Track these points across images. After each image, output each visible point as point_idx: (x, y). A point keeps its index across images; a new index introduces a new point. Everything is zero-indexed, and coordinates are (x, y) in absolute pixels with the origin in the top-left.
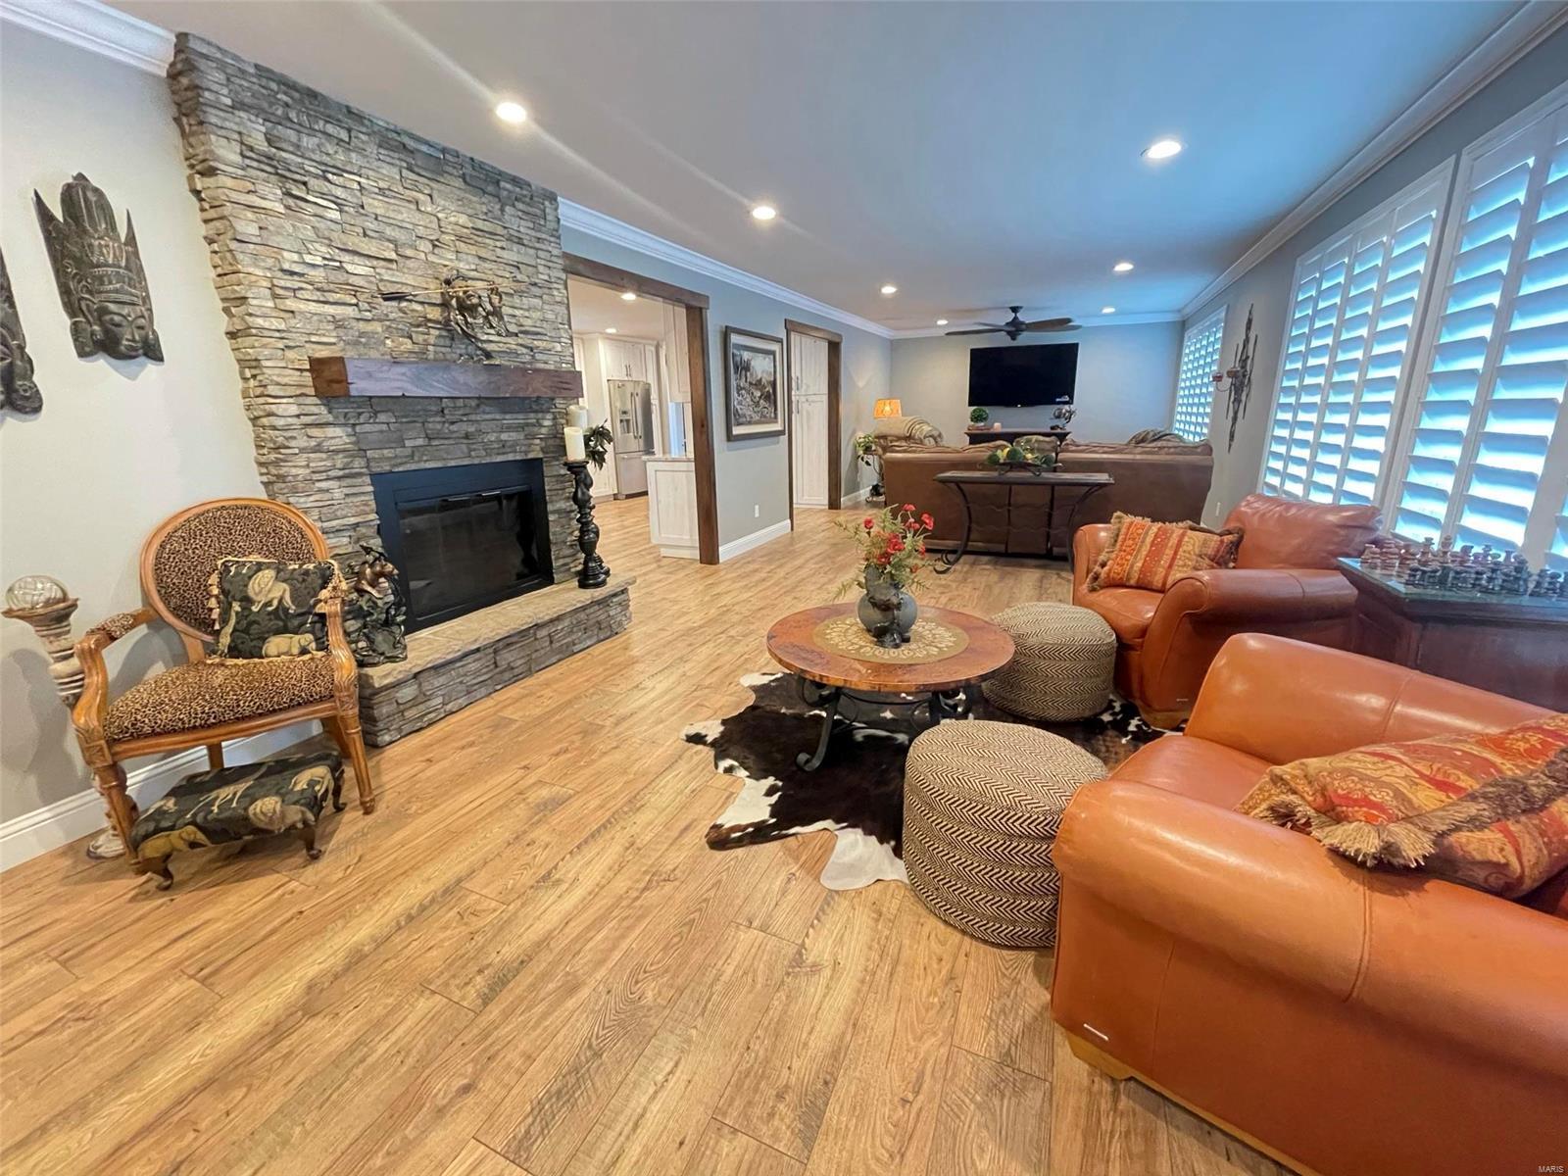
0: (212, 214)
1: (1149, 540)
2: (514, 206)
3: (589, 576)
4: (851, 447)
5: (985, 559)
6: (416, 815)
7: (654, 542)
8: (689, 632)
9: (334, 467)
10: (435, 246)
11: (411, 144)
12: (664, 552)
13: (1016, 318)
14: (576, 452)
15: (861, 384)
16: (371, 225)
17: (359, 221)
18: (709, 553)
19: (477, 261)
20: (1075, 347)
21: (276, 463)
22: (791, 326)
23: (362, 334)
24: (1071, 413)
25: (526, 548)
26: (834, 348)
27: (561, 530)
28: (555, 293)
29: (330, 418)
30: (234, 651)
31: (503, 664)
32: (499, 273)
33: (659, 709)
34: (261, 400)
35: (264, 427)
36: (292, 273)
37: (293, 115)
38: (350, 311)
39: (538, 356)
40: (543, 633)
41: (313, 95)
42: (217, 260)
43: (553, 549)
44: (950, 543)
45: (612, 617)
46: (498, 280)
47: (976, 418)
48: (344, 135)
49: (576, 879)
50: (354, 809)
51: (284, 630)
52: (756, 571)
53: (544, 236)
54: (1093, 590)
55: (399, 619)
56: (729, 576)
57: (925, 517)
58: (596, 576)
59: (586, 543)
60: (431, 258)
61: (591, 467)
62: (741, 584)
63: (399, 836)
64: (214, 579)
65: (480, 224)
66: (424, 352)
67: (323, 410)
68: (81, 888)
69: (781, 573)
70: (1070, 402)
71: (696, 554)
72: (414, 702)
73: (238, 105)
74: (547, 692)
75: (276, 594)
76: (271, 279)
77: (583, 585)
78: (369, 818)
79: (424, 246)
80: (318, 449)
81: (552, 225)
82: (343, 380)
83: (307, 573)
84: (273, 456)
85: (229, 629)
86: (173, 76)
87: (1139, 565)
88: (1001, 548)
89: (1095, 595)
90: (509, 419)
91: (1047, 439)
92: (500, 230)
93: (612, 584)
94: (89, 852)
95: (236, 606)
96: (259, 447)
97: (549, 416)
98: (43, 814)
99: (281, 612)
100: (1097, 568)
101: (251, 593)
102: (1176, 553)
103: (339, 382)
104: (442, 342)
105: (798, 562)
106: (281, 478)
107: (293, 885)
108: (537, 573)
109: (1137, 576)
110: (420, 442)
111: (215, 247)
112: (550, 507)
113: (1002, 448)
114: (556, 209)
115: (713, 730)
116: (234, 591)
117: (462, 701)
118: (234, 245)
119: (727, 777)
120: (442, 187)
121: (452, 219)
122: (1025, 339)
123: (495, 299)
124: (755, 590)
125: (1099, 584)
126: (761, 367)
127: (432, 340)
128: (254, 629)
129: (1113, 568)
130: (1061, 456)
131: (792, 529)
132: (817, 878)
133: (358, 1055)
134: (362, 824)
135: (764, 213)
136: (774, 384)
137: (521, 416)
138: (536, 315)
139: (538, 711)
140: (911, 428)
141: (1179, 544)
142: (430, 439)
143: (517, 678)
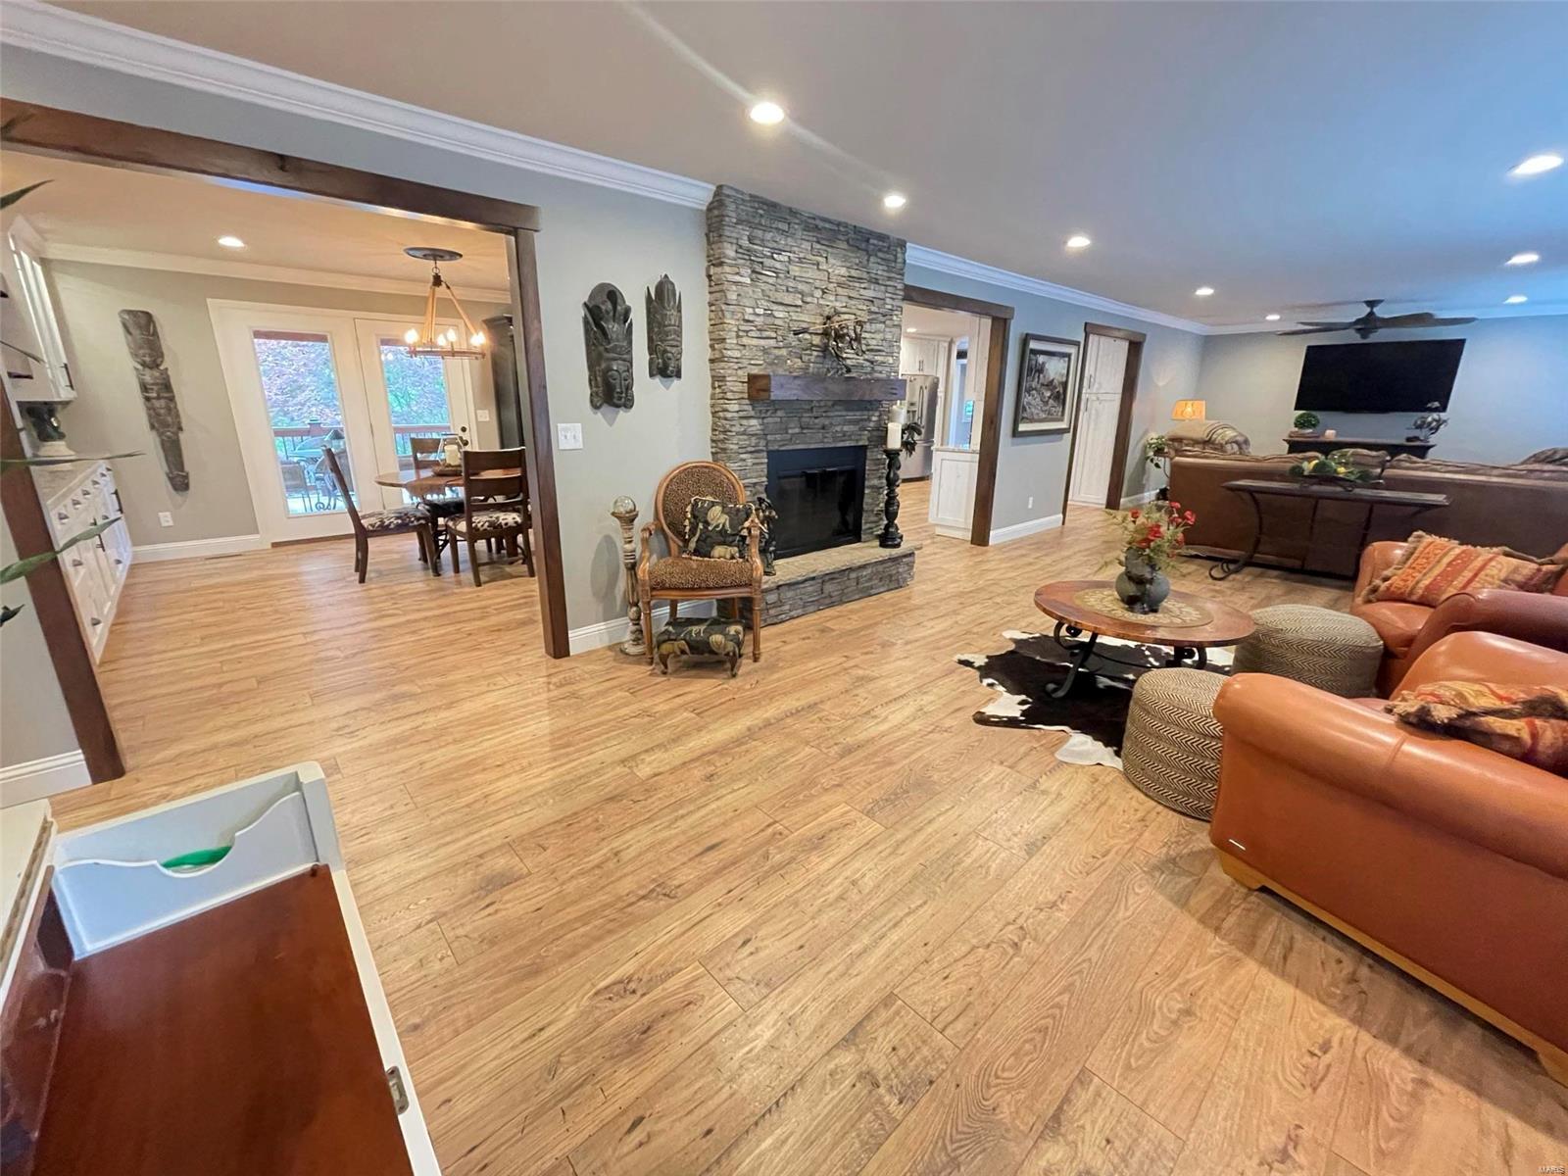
0: (716, 288)
1: (1446, 560)
2: (876, 256)
3: (888, 539)
4: (1140, 446)
5: (1275, 573)
6: (782, 668)
7: (931, 520)
8: (961, 594)
9: (749, 445)
10: (824, 293)
11: (821, 224)
12: (939, 531)
13: (1371, 314)
14: (894, 441)
15: (1161, 384)
16: (791, 284)
17: (786, 282)
18: (980, 536)
19: (847, 300)
20: (1461, 343)
21: (723, 441)
22: (1089, 329)
23: (777, 357)
24: (1440, 422)
25: (844, 512)
26: (1135, 348)
27: (873, 500)
28: (895, 318)
29: (752, 413)
30: (696, 552)
31: (826, 591)
32: (860, 307)
33: (937, 641)
34: (722, 401)
35: (719, 418)
36: (748, 321)
37: (763, 222)
38: (772, 342)
39: (877, 368)
40: (853, 575)
41: (774, 206)
42: (713, 315)
43: (864, 515)
44: (1234, 553)
45: (901, 574)
46: (859, 313)
47: (1300, 423)
48: (786, 227)
49: (886, 717)
50: (748, 658)
51: (723, 543)
52: (1023, 556)
53: (893, 275)
54: (1369, 601)
55: (772, 549)
56: (998, 557)
57: (1188, 514)
58: (894, 539)
59: (890, 510)
60: (821, 301)
61: (903, 455)
62: (1009, 565)
63: (776, 676)
64: (689, 509)
65: (854, 273)
66: (808, 367)
67: (750, 408)
68: (625, 666)
69: (1048, 560)
70: (1444, 408)
71: (969, 536)
72: (775, 605)
73: (740, 222)
74: (855, 617)
75: (722, 521)
76: (738, 326)
77: (883, 545)
78: (757, 664)
79: (818, 293)
80: (744, 433)
81: (899, 266)
82: (767, 390)
83: (738, 510)
84: (722, 436)
85: (695, 539)
86: (709, 209)
87: (1426, 582)
88: (1297, 563)
89: (1370, 606)
90: (851, 416)
91: (1374, 453)
92: (865, 276)
93: (905, 547)
94: (621, 651)
95: (701, 526)
96: (714, 430)
97: (877, 414)
98: (602, 626)
99: (723, 532)
100: (1377, 582)
101: (709, 520)
102: (1476, 575)
103: (764, 390)
104: (819, 360)
105: (1066, 553)
106: (724, 450)
107: (726, 686)
108: (850, 533)
109: (1420, 592)
110: (797, 430)
111: (713, 308)
112: (867, 483)
113: (1309, 460)
114: (904, 253)
115: (980, 660)
116: (700, 516)
117: (800, 611)
118: (724, 307)
119: (989, 689)
120: (835, 251)
121: (837, 272)
122: (1380, 336)
123: (858, 329)
124: (1020, 571)
125: (1375, 596)
126: (1054, 369)
127: (813, 359)
128: (709, 540)
129: (1397, 581)
130: (1388, 472)
131: (1063, 523)
132: (1053, 753)
133: (781, 759)
134: (751, 667)
135: (1078, 242)
136: (1065, 385)
137: (858, 413)
138: (879, 336)
139: (849, 627)
140: (1213, 431)
141: (1482, 568)
142: (802, 428)
143: (831, 605)
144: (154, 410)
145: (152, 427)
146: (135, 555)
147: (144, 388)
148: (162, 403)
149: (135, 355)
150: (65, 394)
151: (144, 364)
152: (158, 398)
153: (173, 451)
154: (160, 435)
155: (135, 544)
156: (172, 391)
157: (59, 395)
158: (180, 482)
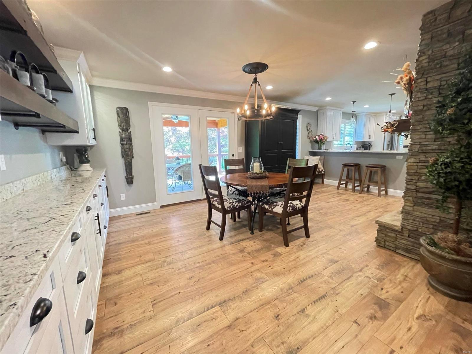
144: (124, 149)
145: (123, 156)
146: (110, 213)
147: (122, 139)
148: (128, 146)
149: (120, 126)
150: (92, 142)
151: (123, 130)
152: (126, 144)
153: (129, 167)
154: (125, 160)
155: (110, 209)
156: (132, 141)
157: (89, 142)
158: (130, 180)
